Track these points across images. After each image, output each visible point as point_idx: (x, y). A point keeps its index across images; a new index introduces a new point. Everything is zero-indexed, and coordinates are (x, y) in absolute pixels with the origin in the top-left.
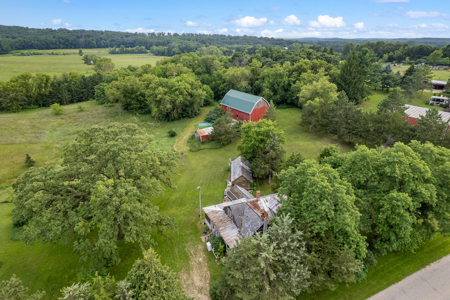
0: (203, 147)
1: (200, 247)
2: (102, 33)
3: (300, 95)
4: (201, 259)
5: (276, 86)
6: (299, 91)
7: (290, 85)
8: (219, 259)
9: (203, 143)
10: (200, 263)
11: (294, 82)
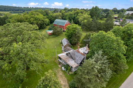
0: (50, 37)
1: (59, 69)
2: (6, 6)
3: (79, 19)
4: (61, 74)
5: (70, 18)
6: (78, 19)
7: (75, 18)
8: (68, 73)
9: (50, 36)
10: (61, 75)
11: (76, 16)
